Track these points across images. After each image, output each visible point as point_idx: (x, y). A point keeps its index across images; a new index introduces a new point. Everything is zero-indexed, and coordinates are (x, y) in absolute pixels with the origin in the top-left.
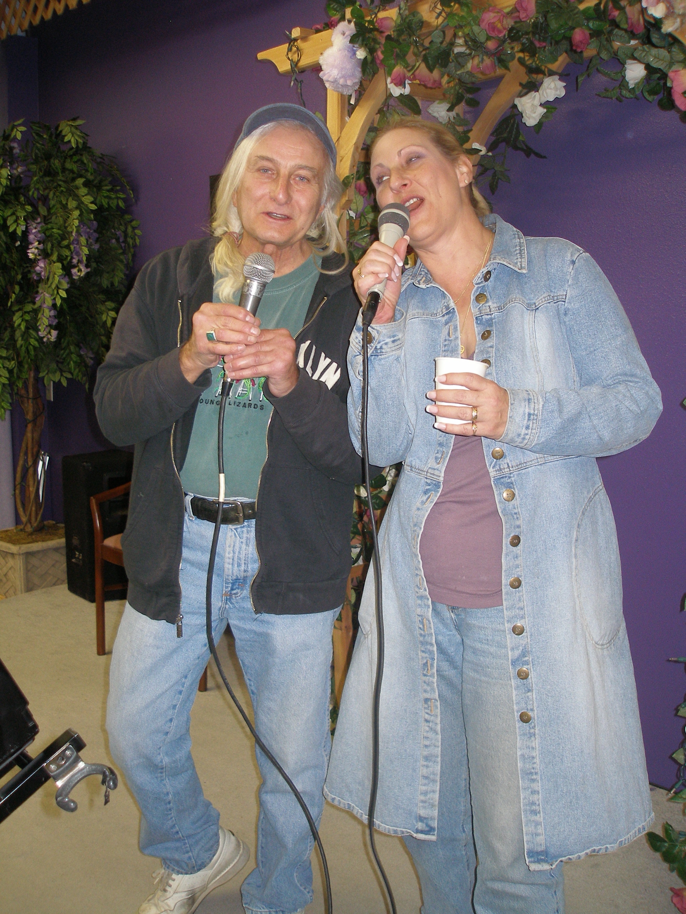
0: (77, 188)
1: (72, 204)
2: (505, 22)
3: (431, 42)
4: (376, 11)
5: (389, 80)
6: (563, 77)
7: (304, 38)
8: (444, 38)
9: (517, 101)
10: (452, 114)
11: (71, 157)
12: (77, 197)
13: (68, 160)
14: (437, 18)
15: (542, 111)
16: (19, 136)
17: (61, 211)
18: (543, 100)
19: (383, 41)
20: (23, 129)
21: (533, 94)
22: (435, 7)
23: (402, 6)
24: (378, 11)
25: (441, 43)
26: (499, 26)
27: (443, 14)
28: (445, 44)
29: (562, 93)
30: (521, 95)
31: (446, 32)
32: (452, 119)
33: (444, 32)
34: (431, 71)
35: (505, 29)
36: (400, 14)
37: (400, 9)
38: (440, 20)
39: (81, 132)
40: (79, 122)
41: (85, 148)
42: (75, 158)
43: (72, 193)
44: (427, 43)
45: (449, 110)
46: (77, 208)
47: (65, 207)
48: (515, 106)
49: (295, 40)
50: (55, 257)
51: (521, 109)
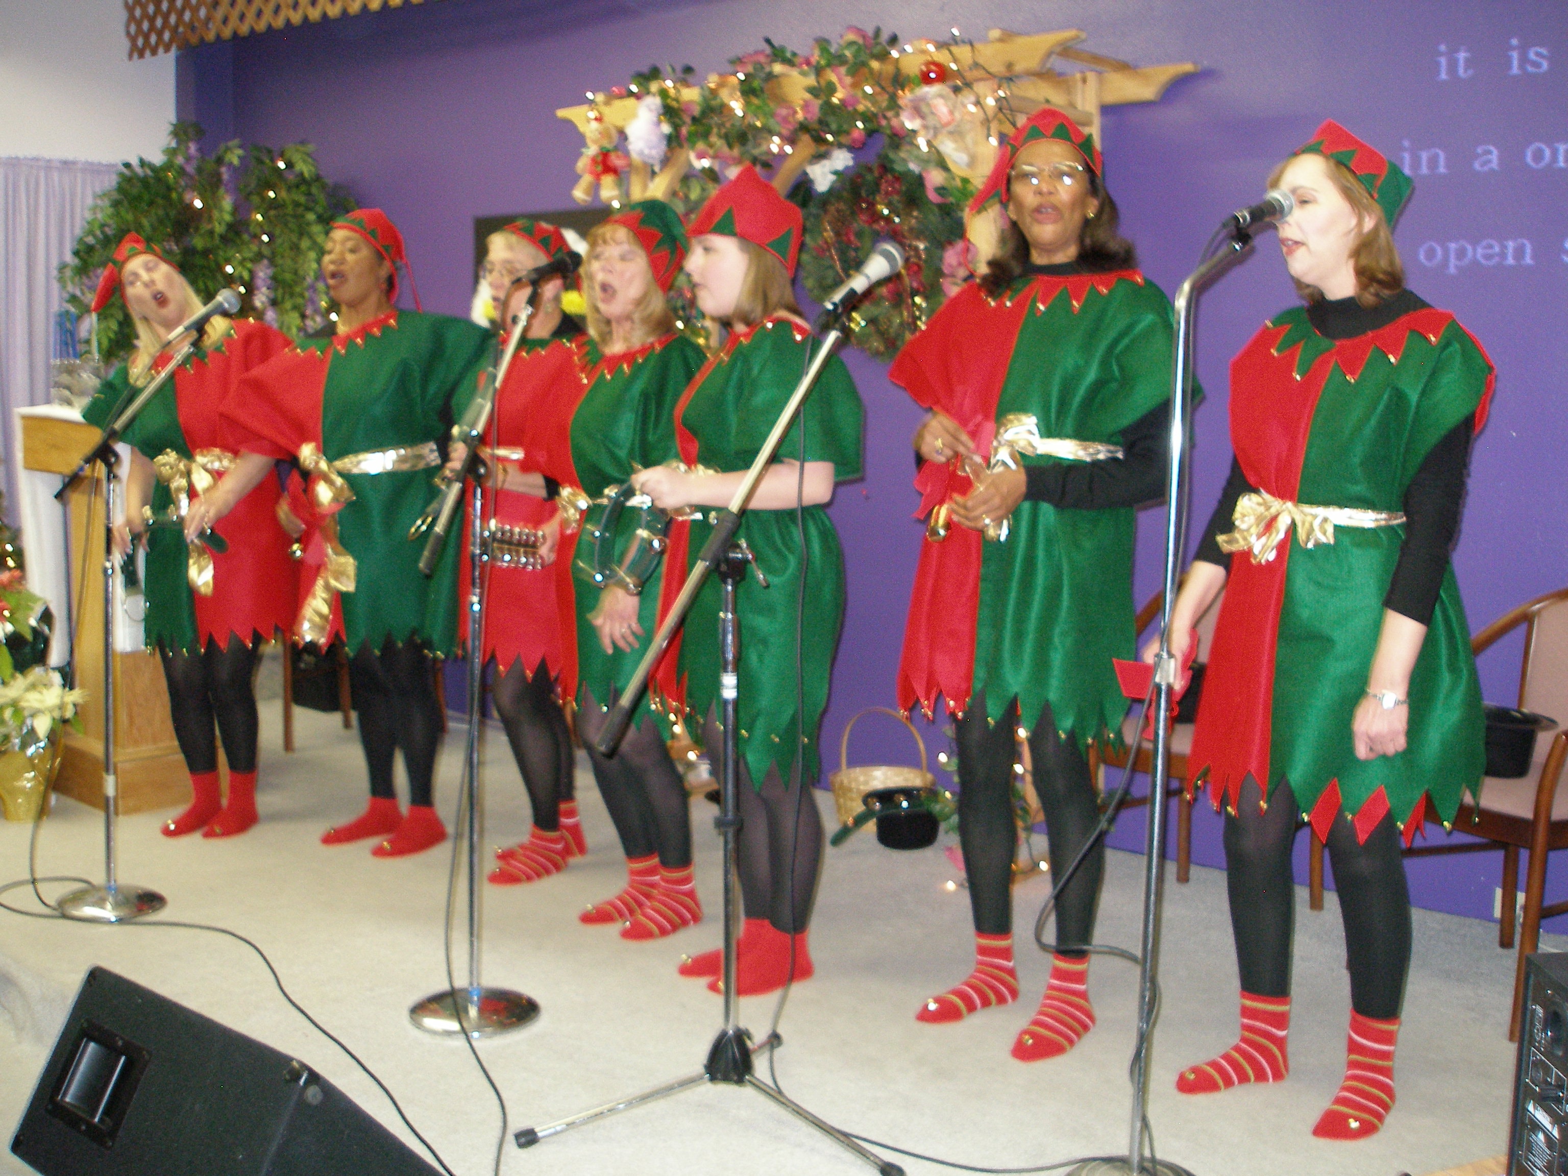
0: (309, 224)
1: (305, 244)
2: (796, 116)
3: (733, 125)
5: (692, 154)
6: (851, 149)
7: (608, 103)
9: (808, 169)
11: (297, 186)
12: (311, 237)
13: (294, 190)
15: (832, 178)
16: (236, 161)
17: (288, 253)
18: (833, 169)
19: (687, 120)
20: (240, 152)
21: (823, 163)
23: (702, 87)
29: (851, 163)
30: (811, 163)
34: (731, 148)
35: (797, 121)
36: (703, 95)
37: (701, 90)
39: (314, 160)
40: (311, 148)
41: (318, 178)
42: (303, 188)
43: (303, 232)
44: (729, 126)
46: (310, 249)
47: (295, 248)
48: (806, 173)
49: (599, 104)
50: (288, 305)
51: (811, 176)
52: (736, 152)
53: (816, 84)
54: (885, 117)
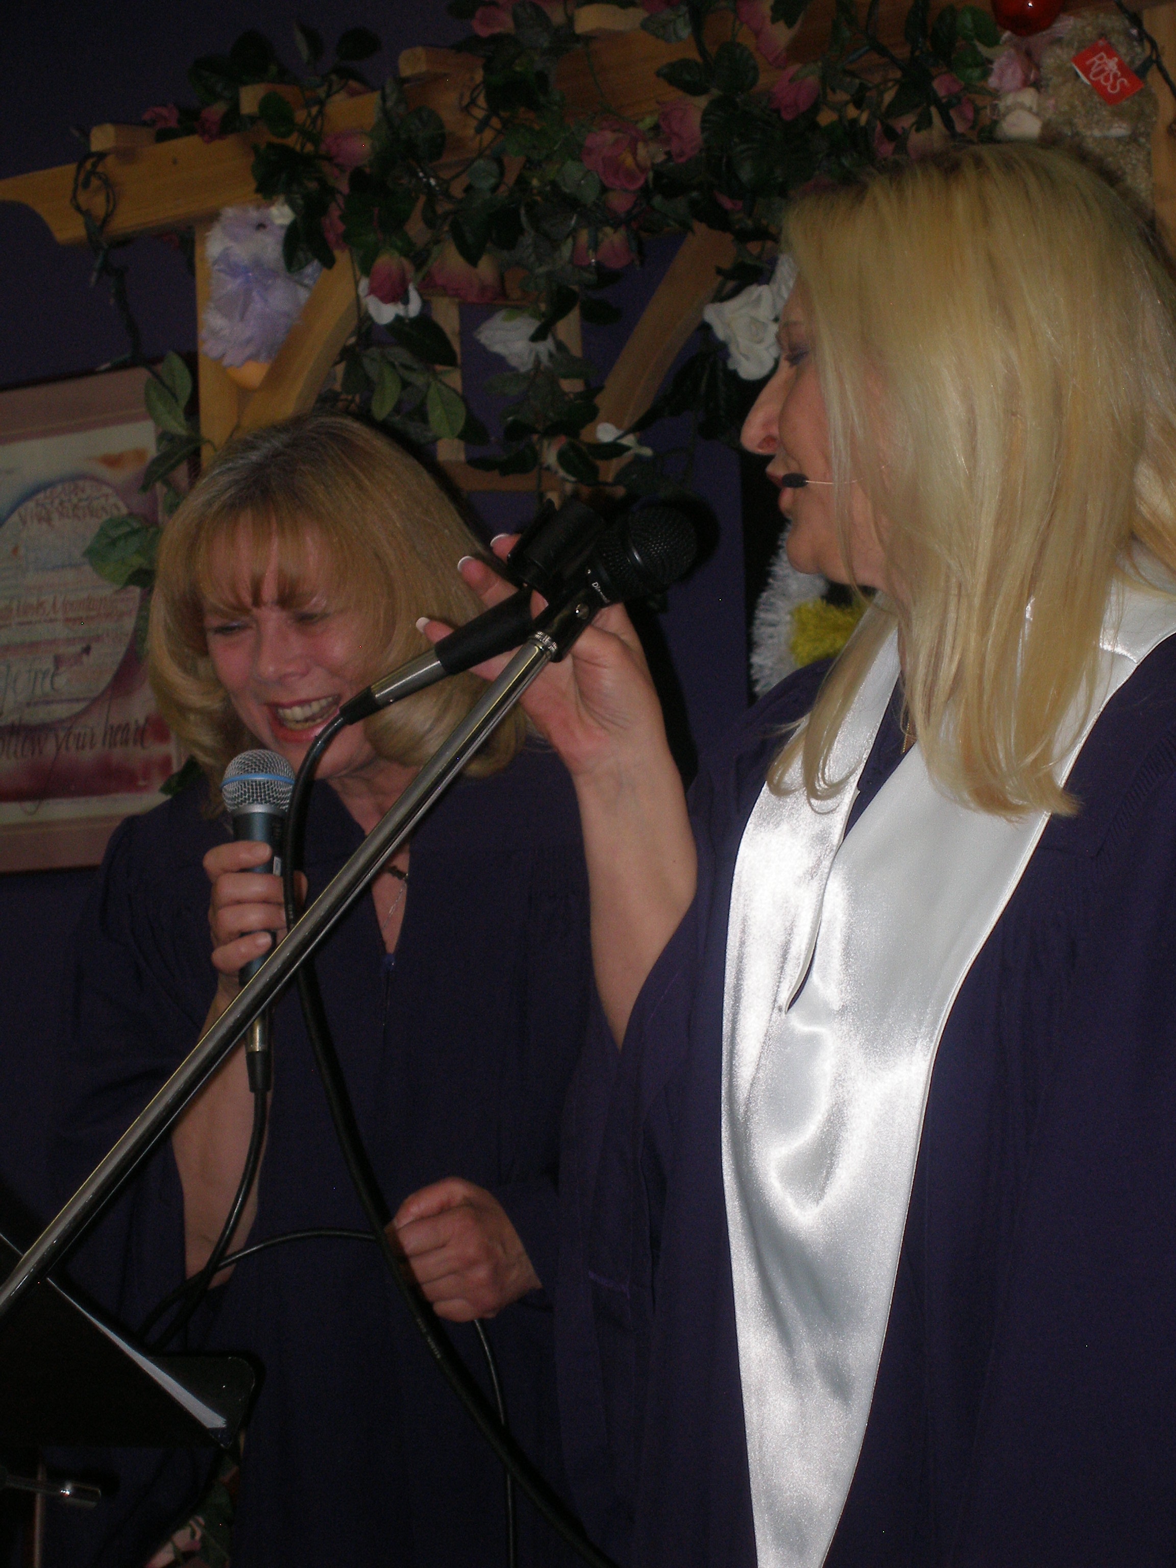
2: (642, 151)
3: (469, 189)
4: (321, 92)
5: (364, 283)
7: (127, 155)
8: (502, 174)
9: (711, 314)
10: (545, 347)
14: (479, 130)
19: (343, 186)
21: (756, 291)
22: (473, 102)
23: (388, 91)
24: (329, 95)
25: (494, 189)
26: (629, 161)
27: (495, 122)
28: (503, 191)
30: (722, 297)
31: (506, 160)
32: (545, 359)
33: (500, 162)
34: (472, 259)
35: (643, 170)
36: (385, 112)
37: (384, 98)
38: (488, 135)
44: (457, 190)
45: (538, 336)
48: (706, 328)
49: (101, 156)
51: (720, 333)
52: (486, 269)
53: (694, 55)
54: (890, 134)
